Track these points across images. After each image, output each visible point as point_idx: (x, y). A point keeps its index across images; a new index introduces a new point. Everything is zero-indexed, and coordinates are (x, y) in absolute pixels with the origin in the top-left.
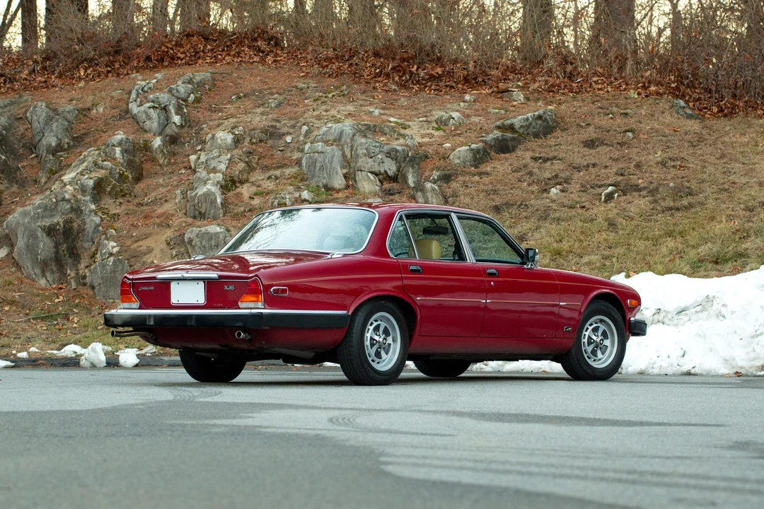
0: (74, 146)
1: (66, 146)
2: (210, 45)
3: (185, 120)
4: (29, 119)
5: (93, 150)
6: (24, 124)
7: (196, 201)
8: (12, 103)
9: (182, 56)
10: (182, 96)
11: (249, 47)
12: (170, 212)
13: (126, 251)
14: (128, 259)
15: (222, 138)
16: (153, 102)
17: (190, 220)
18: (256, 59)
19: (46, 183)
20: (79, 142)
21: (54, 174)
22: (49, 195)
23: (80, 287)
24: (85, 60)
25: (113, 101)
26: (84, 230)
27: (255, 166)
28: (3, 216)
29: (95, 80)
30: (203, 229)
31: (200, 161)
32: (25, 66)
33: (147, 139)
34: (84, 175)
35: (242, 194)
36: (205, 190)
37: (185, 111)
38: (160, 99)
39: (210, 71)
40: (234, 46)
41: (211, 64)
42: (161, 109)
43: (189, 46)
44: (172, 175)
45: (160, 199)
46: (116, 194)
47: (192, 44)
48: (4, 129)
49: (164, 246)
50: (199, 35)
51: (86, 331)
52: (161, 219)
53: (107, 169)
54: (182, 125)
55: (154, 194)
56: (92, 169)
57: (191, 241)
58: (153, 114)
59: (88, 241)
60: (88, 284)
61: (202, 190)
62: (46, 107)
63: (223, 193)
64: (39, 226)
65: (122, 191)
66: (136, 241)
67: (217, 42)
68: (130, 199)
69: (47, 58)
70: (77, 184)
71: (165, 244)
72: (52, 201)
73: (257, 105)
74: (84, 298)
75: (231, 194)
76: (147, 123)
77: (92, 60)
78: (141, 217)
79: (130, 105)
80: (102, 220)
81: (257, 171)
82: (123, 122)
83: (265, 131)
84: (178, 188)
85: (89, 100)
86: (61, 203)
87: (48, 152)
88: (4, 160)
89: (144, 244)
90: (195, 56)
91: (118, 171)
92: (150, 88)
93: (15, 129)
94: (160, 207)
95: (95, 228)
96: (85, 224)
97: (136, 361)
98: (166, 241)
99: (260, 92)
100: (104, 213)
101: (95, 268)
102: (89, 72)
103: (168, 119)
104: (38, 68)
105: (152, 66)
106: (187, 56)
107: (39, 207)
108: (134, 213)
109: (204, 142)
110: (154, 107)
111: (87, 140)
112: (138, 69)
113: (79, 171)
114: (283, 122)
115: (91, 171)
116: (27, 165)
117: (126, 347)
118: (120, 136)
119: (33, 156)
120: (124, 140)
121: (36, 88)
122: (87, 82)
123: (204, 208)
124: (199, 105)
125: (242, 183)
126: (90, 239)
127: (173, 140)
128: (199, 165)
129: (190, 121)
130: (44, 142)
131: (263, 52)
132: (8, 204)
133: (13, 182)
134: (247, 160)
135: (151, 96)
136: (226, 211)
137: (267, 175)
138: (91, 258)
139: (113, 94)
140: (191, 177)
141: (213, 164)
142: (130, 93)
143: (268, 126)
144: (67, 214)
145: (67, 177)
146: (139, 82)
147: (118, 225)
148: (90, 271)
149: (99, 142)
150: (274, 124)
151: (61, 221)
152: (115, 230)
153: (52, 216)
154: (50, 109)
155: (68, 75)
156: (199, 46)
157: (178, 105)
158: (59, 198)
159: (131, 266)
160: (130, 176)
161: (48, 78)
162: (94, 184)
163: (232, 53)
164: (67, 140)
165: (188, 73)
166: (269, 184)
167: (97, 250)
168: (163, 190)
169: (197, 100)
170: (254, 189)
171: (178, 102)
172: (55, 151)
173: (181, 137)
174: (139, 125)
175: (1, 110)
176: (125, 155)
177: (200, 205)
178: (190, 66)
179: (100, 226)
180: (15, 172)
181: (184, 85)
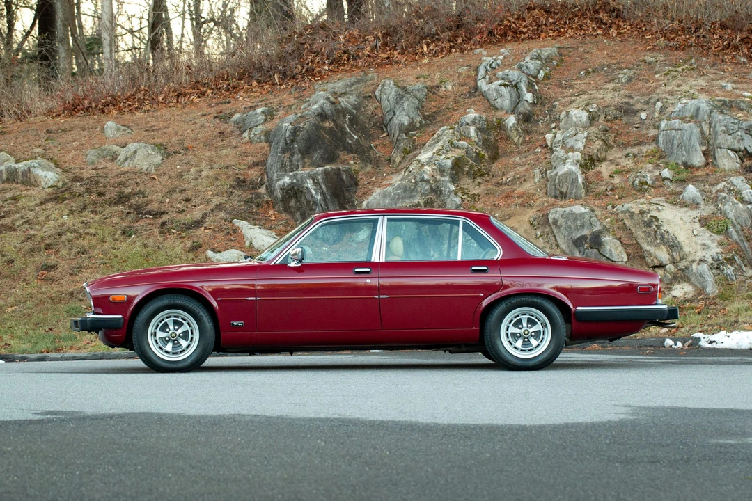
0: (427, 125)
1: (418, 125)
2: (552, 18)
3: (537, 98)
4: (378, 97)
5: (447, 129)
6: (373, 102)
7: (557, 180)
8: (358, 81)
9: (524, 30)
10: (532, 73)
11: (591, 19)
12: (531, 191)
15: (577, 115)
16: (503, 79)
17: (552, 200)
18: (599, 32)
19: (400, 162)
20: (431, 121)
21: (408, 154)
22: (408, 176)
24: (428, 35)
25: (461, 78)
27: (612, 143)
28: (361, 197)
29: (438, 56)
31: (556, 139)
32: (367, 42)
33: (500, 117)
34: (440, 155)
35: (601, 173)
36: (566, 169)
37: (536, 88)
38: (511, 76)
39: (556, 45)
40: (576, 19)
41: (554, 38)
42: (513, 87)
43: (531, 20)
44: (528, 154)
45: (519, 178)
46: (473, 175)
47: (534, 17)
48: (354, 109)
49: (527, 226)
50: (541, 9)
52: (522, 199)
53: (463, 149)
55: (512, 173)
56: (448, 149)
57: (555, 221)
58: (505, 92)
61: (562, 170)
62: (395, 85)
63: (583, 173)
65: (479, 170)
67: (559, 15)
68: (488, 179)
69: (387, 34)
70: (435, 165)
71: (529, 224)
72: (411, 182)
73: (607, 80)
75: (591, 173)
76: (499, 100)
77: (433, 35)
78: (501, 197)
79: (479, 82)
80: (463, 200)
81: (614, 149)
82: (473, 99)
83: (619, 108)
84: (536, 167)
85: (436, 77)
86: (420, 183)
87: (401, 131)
88: (357, 139)
90: (538, 29)
91: (474, 150)
92: (498, 65)
93: (365, 108)
94: (519, 187)
96: (445, 204)
98: (530, 221)
99: (609, 66)
100: (464, 193)
102: (431, 47)
103: (519, 96)
104: (380, 45)
105: (495, 41)
106: (529, 30)
107: (399, 188)
108: (494, 193)
109: (558, 120)
110: (505, 85)
111: (439, 119)
112: (481, 44)
113: (434, 151)
114: (636, 98)
115: (447, 151)
116: (379, 145)
118: (472, 115)
119: (385, 135)
120: (478, 118)
121: (380, 65)
122: (431, 58)
123: (565, 187)
124: (549, 81)
125: (600, 161)
127: (527, 118)
128: (555, 144)
129: (541, 98)
130: (396, 121)
131: (606, 24)
132: (365, 185)
133: (367, 162)
134: (603, 138)
135: (500, 73)
136: (588, 190)
137: (625, 152)
139: (460, 70)
140: (548, 156)
141: (570, 142)
142: (477, 69)
143: (622, 103)
144: (427, 195)
145: (424, 156)
146: (485, 58)
147: (480, 205)
149: (451, 121)
150: (627, 100)
151: (422, 202)
153: (412, 197)
154: (399, 87)
155: (411, 52)
156: (541, 19)
157: (529, 82)
158: (418, 179)
160: (486, 155)
161: (391, 54)
162: (452, 164)
163: (575, 26)
164: (419, 119)
165: (535, 47)
166: (628, 162)
168: (520, 169)
169: (547, 77)
170: (613, 168)
171: (529, 79)
172: (407, 130)
173: (534, 115)
174: (490, 103)
175: (348, 89)
176: (480, 134)
177: (561, 184)
178: (534, 40)
179: (461, 206)
180: (368, 152)
181: (532, 61)
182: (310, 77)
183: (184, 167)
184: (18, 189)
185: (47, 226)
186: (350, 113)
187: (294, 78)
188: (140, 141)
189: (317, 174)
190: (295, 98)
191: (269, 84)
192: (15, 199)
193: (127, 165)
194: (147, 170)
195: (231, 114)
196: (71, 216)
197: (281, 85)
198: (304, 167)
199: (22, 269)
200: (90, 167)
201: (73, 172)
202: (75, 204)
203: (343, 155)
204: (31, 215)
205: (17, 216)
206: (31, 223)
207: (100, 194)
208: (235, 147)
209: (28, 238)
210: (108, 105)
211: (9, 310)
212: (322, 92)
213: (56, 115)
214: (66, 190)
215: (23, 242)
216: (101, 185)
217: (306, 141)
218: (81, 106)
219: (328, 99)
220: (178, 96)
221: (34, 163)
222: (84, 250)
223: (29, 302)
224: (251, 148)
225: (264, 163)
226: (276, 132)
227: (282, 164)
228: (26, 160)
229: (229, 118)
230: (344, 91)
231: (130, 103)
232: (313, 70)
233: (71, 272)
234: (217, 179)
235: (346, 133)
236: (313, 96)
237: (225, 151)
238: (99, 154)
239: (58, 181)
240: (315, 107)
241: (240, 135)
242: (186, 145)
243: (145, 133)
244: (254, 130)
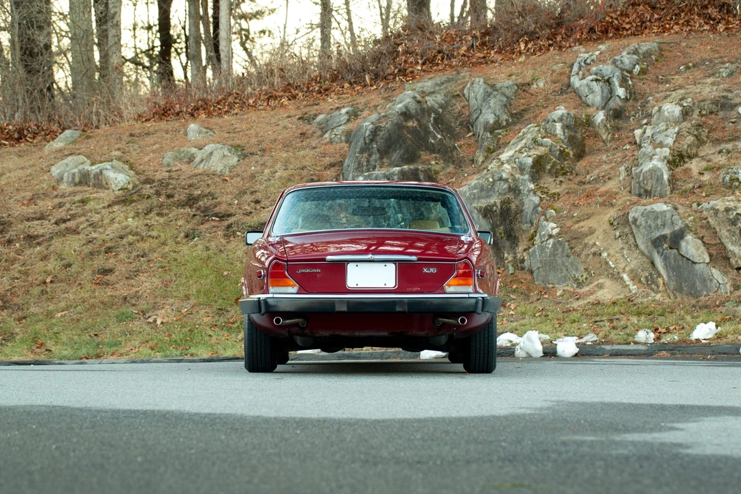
0: (514, 123)
1: (505, 123)
2: (657, 14)
3: (630, 93)
4: (467, 96)
5: (533, 127)
6: (461, 101)
7: (641, 178)
8: (449, 80)
9: (627, 26)
10: (627, 67)
11: (699, 15)
12: (614, 190)
13: (566, 233)
14: (568, 241)
15: (669, 110)
16: (596, 74)
17: (635, 198)
18: (707, 27)
19: (483, 162)
20: (518, 119)
21: (492, 153)
22: (486, 175)
23: (517, 271)
24: (526, 33)
25: (555, 75)
26: (522, 211)
27: (705, 139)
29: (535, 54)
30: (649, 208)
31: (645, 135)
32: (464, 42)
33: (589, 114)
34: (522, 153)
35: (691, 170)
36: (651, 166)
37: (630, 83)
38: (604, 71)
39: (657, 40)
40: (683, 15)
41: (657, 34)
42: (605, 82)
43: (634, 16)
44: (616, 151)
45: (603, 177)
46: (555, 173)
47: (638, 13)
48: (441, 107)
49: (606, 226)
50: (646, 4)
51: (523, 319)
52: (604, 198)
53: (547, 146)
55: (596, 172)
56: (531, 147)
57: (635, 220)
58: (597, 87)
59: (526, 223)
60: (527, 269)
61: (647, 166)
62: (485, 82)
63: (670, 169)
64: (475, 208)
65: (562, 169)
66: (578, 222)
67: (665, 11)
68: (571, 177)
69: (487, 33)
70: (515, 163)
71: (608, 224)
72: (488, 181)
73: (707, 74)
74: (522, 283)
75: (679, 169)
76: (590, 96)
77: (534, 33)
78: (582, 196)
79: (572, 79)
80: (541, 199)
81: (707, 145)
82: (564, 96)
83: (715, 102)
84: (622, 164)
85: (528, 75)
86: (498, 182)
87: (485, 129)
88: (440, 139)
89: (585, 225)
90: (641, 26)
91: (558, 147)
92: (593, 61)
93: (452, 107)
94: (603, 185)
95: (534, 208)
96: (523, 204)
97: (576, 350)
98: (610, 221)
99: (711, 61)
100: (543, 193)
101: (534, 251)
102: (530, 46)
103: (611, 91)
104: (477, 44)
105: (595, 37)
106: (632, 26)
107: (475, 187)
108: (575, 192)
109: (650, 116)
110: (597, 80)
111: (526, 117)
112: (580, 42)
113: (517, 149)
114: (735, 92)
115: (530, 149)
116: (464, 144)
117: (565, 335)
118: (561, 111)
119: (470, 134)
120: (566, 115)
121: (474, 65)
122: (528, 57)
123: (650, 185)
124: (644, 77)
125: (690, 157)
126: (528, 220)
127: (618, 114)
128: (644, 140)
129: (635, 94)
130: (481, 119)
131: (714, 20)
133: (449, 162)
134: (696, 133)
135: (594, 69)
136: (673, 188)
137: (718, 149)
138: (530, 240)
139: (555, 67)
140: (636, 153)
141: (659, 138)
142: (571, 66)
143: (719, 97)
144: (505, 194)
145: (505, 156)
146: (582, 55)
147: (558, 205)
148: (528, 254)
149: (538, 119)
150: (725, 94)
151: (498, 202)
152: (555, 210)
153: (488, 197)
154: (488, 85)
155: (509, 51)
156: (646, 15)
157: (623, 77)
158: (496, 178)
159: (572, 248)
160: (571, 153)
161: (487, 53)
162: (533, 162)
163: (681, 22)
164: (505, 117)
165: (634, 43)
166: (720, 159)
167: (536, 232)
168: (606, 167)
169: (643, 72)
170: (704, 164)
171: (622, 74)
172: (492, 129)
173: (625, 111)
174: (581, 99)
175: (437, 88)
176: (566, 130)
177: (645, 182)
178: (636, 37)
179: (539, 206)
180: (452, 152)
181: (628, 56)
182: (401, 77)
183: (259, 168)
184: (87, 191)
185: (110, 228)
186: (436, 112)
187: (385, 78)
188: (219, 143)
189: (393, 174)
190: (383, 98)
191: (361, 86)
192: (83, 202)
193: (201, 168)
194: (221, 172)
195: (316, 115)
196: (137, 218)
197: (371, 86)
198: (381, 167)
199: (78, 273)
200: (165, 169)
201: (146, 174)
202: (141, 207)
203: (425, 155)
204: (96, 218)
205: (83, 219)
206: (95, 226)
207: (169, 196)
208: (314, 148)
209: (90, 242)
210: (198, 109)
211: (59, 315)
212: (410, 92)
213: (146, 120)
214: (135, 192)
215: (84, 245)
216: (171, 187)
217: (386, 140)
218: (172, 111)
219: (414, 98)
220: (268, 99)
221: (107, 165)
222: (144, 254)
223: (79, 307)
224: (331, 149)
225: (341, 163)
226: (356, 132)
227: (359, 164)
228: (101, 162)
229: (314, 119)
230: (432, 90)
231: (221, 107)
232: (406, 70)
233: (128, 276)
234: (289, 180)
235: (429, 132)
236: (401, 96)
237: (302, 153)
238: (176, 157)
239: (129, 183)
240: (400, 106)
241: (321, 136)
242: (264, 146)
243: (227, 135)
244: (335, 130)
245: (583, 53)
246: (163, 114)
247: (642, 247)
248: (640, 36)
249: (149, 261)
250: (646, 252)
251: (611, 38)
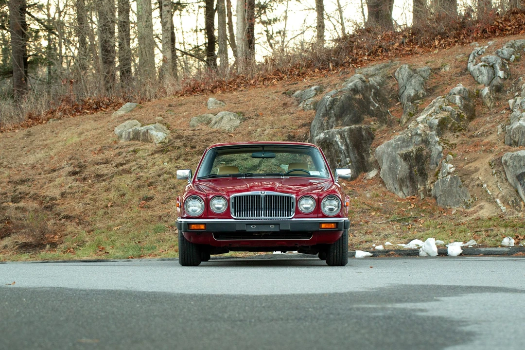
0: (428, 96)
1: (421, 96)
3: (508, 74)
4: (397, 77)
5: (440, 98)
6: (393, 81)
7: (512, 133)
8: (385, 66)
9: (509, 28)
10: (505, 57)
12: (493, 141)
13: (460, 171)
14: (461, 177)
16: (485, 62)
17: (507, 147)
19: (406, 122)
20: (431, 92)
21: (412, 116)
22: (406, 131)
23: (426, 197)
24: (439, 34)
25: (457, 62)
26: (430, 156)
28: (374, 147)
29: (445, 48)
30: (515, 153)
31: (516, 104)
32: (397, 40)
33: (479, 89)
34: (432, 116)
36: (518, 124)
37: (508, 67)
38: (490, 59)
42: (490, 67)
43: (514, 21)
44: (496, 115)
45: (486, 132)
46: (454, 130)
47: (516, 19)
48: (379, 85)
49: (487, 166)
50: (522, 13)
51: (428, 230)
52: (486, 147)
53: (449, 112)
54: (505, 77)
55: (482, 129)
56: (438, 112)
57: (506, 162)
58: (484, 70)
59: (433, 164)
60: (433, 195)
61: (516, 125)
62: (409, 68)
64: (398, 154)
65: (459, 127)
66: (468, 163)
68: (465, 133)
69: (413, 34)
70: (427, 123)
71: (488, 165)
72: (408, 136)
74: (429, 205)
76: (480, 77)
77: (444, 33)
78: (471, 145)
79: (469, 65)
80: (444, 148)
82: (463, 77)
84: (500, 124)
85: (439, 62)
86: (415, 136)
87: (408, 100)
88: (378, 107)
89: (473, 165)
90: (519, 28)
91: (457, 112)
92: (483, 52)
93: (386, 84)
94: (486, 138)
95: (438, 154)
96: (431, 151)
97: (461, 251)
98: (489, 163)
100: (445, 143)
101: (438, 184)
102: (442, 42)
103: (495, 73)
104: (407, 41)
105: (487, 36)
106: (513, 28)
107: (399, 140)
108: (467, 143)
109: (520, 90)
110: (484, 66)
111: (437, 91)
112: (476, 39)
113: (429, 113)
115: (437, 113)
116: (394, 110)
117: (455, 241)
118: (460, 87)
120: (463, 90)
121: (403, 55)
122: (440, 50)
123: (517, 138)
124: (517, 63)
126: (435, 163)
127: (498, 89)
128: (515, 107)
129: (510, 75)
130: (406, 93)
132: (379, 139)
133: (383, 122)
135: (484, 58)
138: (435, 176)
139: (457, 57)
140: (509, 116)
142: (469, 56)
144: (419, 144)
145: (419, 119)
146: (476, 48)
147: (455, 152)
148: (434, 185)
149: (444, 93)
151: (414, 150)
152: (452, 155)
153: (408, 146)
154: (411, 69)
155: (427, 46)
156: (522, 20)
157: (502, 63)
158: (413, 133)
159: (463, 181)
160: (465, 116)
161: (413, 48)
162: (439, 122)
164: (422, 91)
165: (511, 40)
167: (439, 170)
168: (489, 125)
169: (517, 60)
171: (502, 61)
172: (412, 100)
173: (504, 87)
174: (474, 79)
175: (377, 72)
176: (463, 101)
177: (514, 136)
178: (515, 35)
179: (442, 152)
180: (385, 116)
181: (507, 49)
182: (353, 65)
183: (254, 128)
184: (138, 145)
185: (152, 169)
186: (375, 89)
187: (343, 66)
188: (228, 111)
189: (344, 131)
190: (340, 79)
191: (326, 71)
192: (135, 151)
193: (216, 127)
194: (228, 130)
195: (294, 91)
196: (170, 163)
197: (333, 71)
198: (336, 127)
199: (130, 200)
200: (190, 129)
201: (178, 132)
202: (173, 155)
203: (367, 118)
204: (143, 162)
205: (134, 163)
206: (142, 168)
207: (193, 147)
208: (292, 114)
209: (138, 179)
210: (216, 87)
211: (116, 228)
212: (358, 75)
213: (181, 95)
214: (170, 145)
215: (134, 181)
216: (194, 141)
217: (340, 108)
218: (199, 88)
219: (361, 79)
220: (264, 80)
221: (151, 126)
222: (174, 187)
223: (129, 223)
224: (303, 114)
225: (310, 124)
226: (321, 102)
227: (321, 125)
228: (148, 124)
229: (293, 94)
230: (374, 73)
231: (232, 86)
232: (357, 60)
233: (163, 202)
234: (274, 136)
235: (370, 102)
236: (352, 77)
237: (284, 117)
238: (199, 120)
239: (166, 139)
240: (351, 84)
241: (297, 105)
242: (258, 112)
243: (234, 105)
244: (307, 101)
245: (478, 47)
246: (192, 91)
247: (510, 180)
248: (517, 35)
249: (178, 191)
250: (513, 184)
251: (498, 36)
